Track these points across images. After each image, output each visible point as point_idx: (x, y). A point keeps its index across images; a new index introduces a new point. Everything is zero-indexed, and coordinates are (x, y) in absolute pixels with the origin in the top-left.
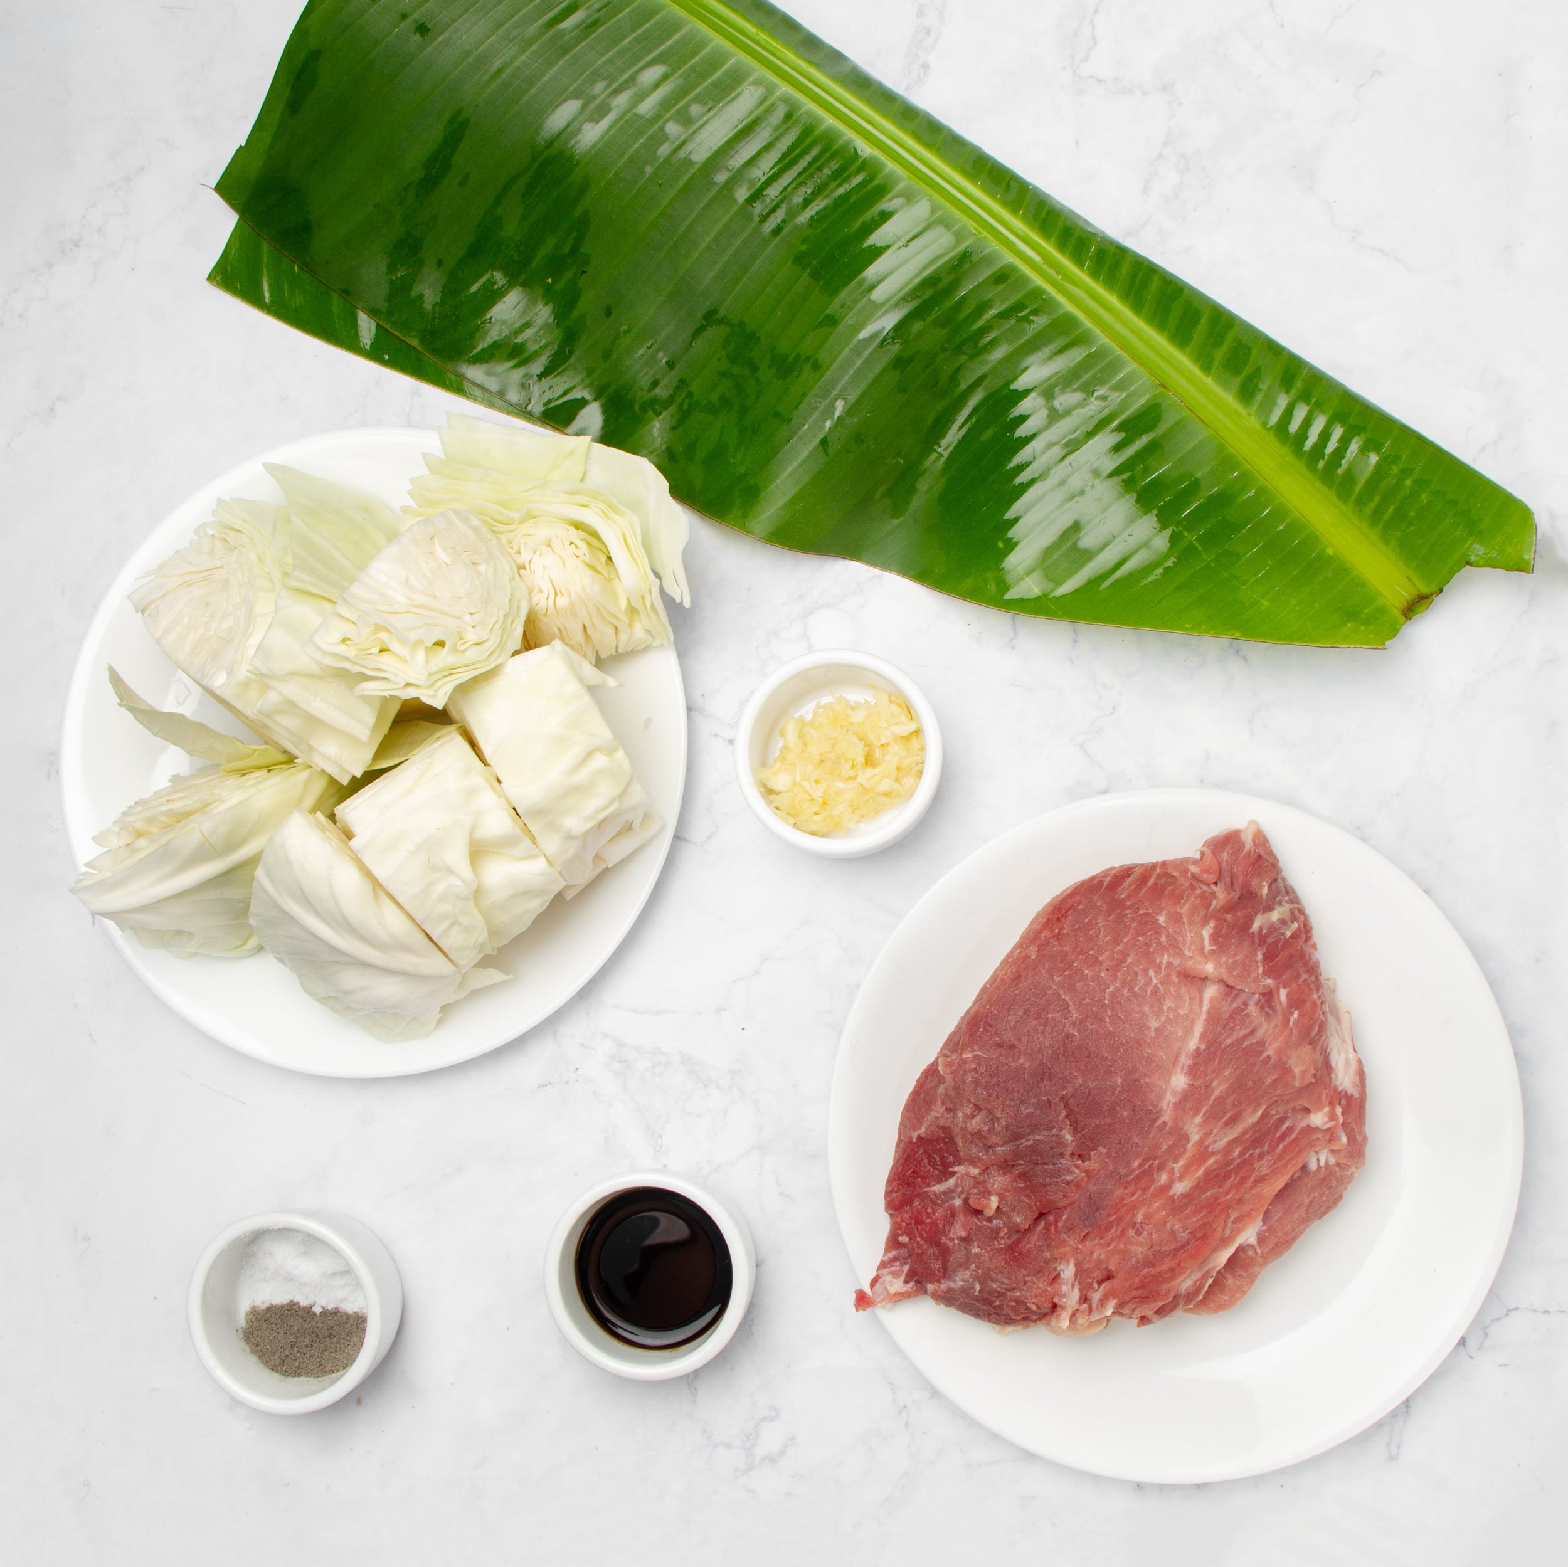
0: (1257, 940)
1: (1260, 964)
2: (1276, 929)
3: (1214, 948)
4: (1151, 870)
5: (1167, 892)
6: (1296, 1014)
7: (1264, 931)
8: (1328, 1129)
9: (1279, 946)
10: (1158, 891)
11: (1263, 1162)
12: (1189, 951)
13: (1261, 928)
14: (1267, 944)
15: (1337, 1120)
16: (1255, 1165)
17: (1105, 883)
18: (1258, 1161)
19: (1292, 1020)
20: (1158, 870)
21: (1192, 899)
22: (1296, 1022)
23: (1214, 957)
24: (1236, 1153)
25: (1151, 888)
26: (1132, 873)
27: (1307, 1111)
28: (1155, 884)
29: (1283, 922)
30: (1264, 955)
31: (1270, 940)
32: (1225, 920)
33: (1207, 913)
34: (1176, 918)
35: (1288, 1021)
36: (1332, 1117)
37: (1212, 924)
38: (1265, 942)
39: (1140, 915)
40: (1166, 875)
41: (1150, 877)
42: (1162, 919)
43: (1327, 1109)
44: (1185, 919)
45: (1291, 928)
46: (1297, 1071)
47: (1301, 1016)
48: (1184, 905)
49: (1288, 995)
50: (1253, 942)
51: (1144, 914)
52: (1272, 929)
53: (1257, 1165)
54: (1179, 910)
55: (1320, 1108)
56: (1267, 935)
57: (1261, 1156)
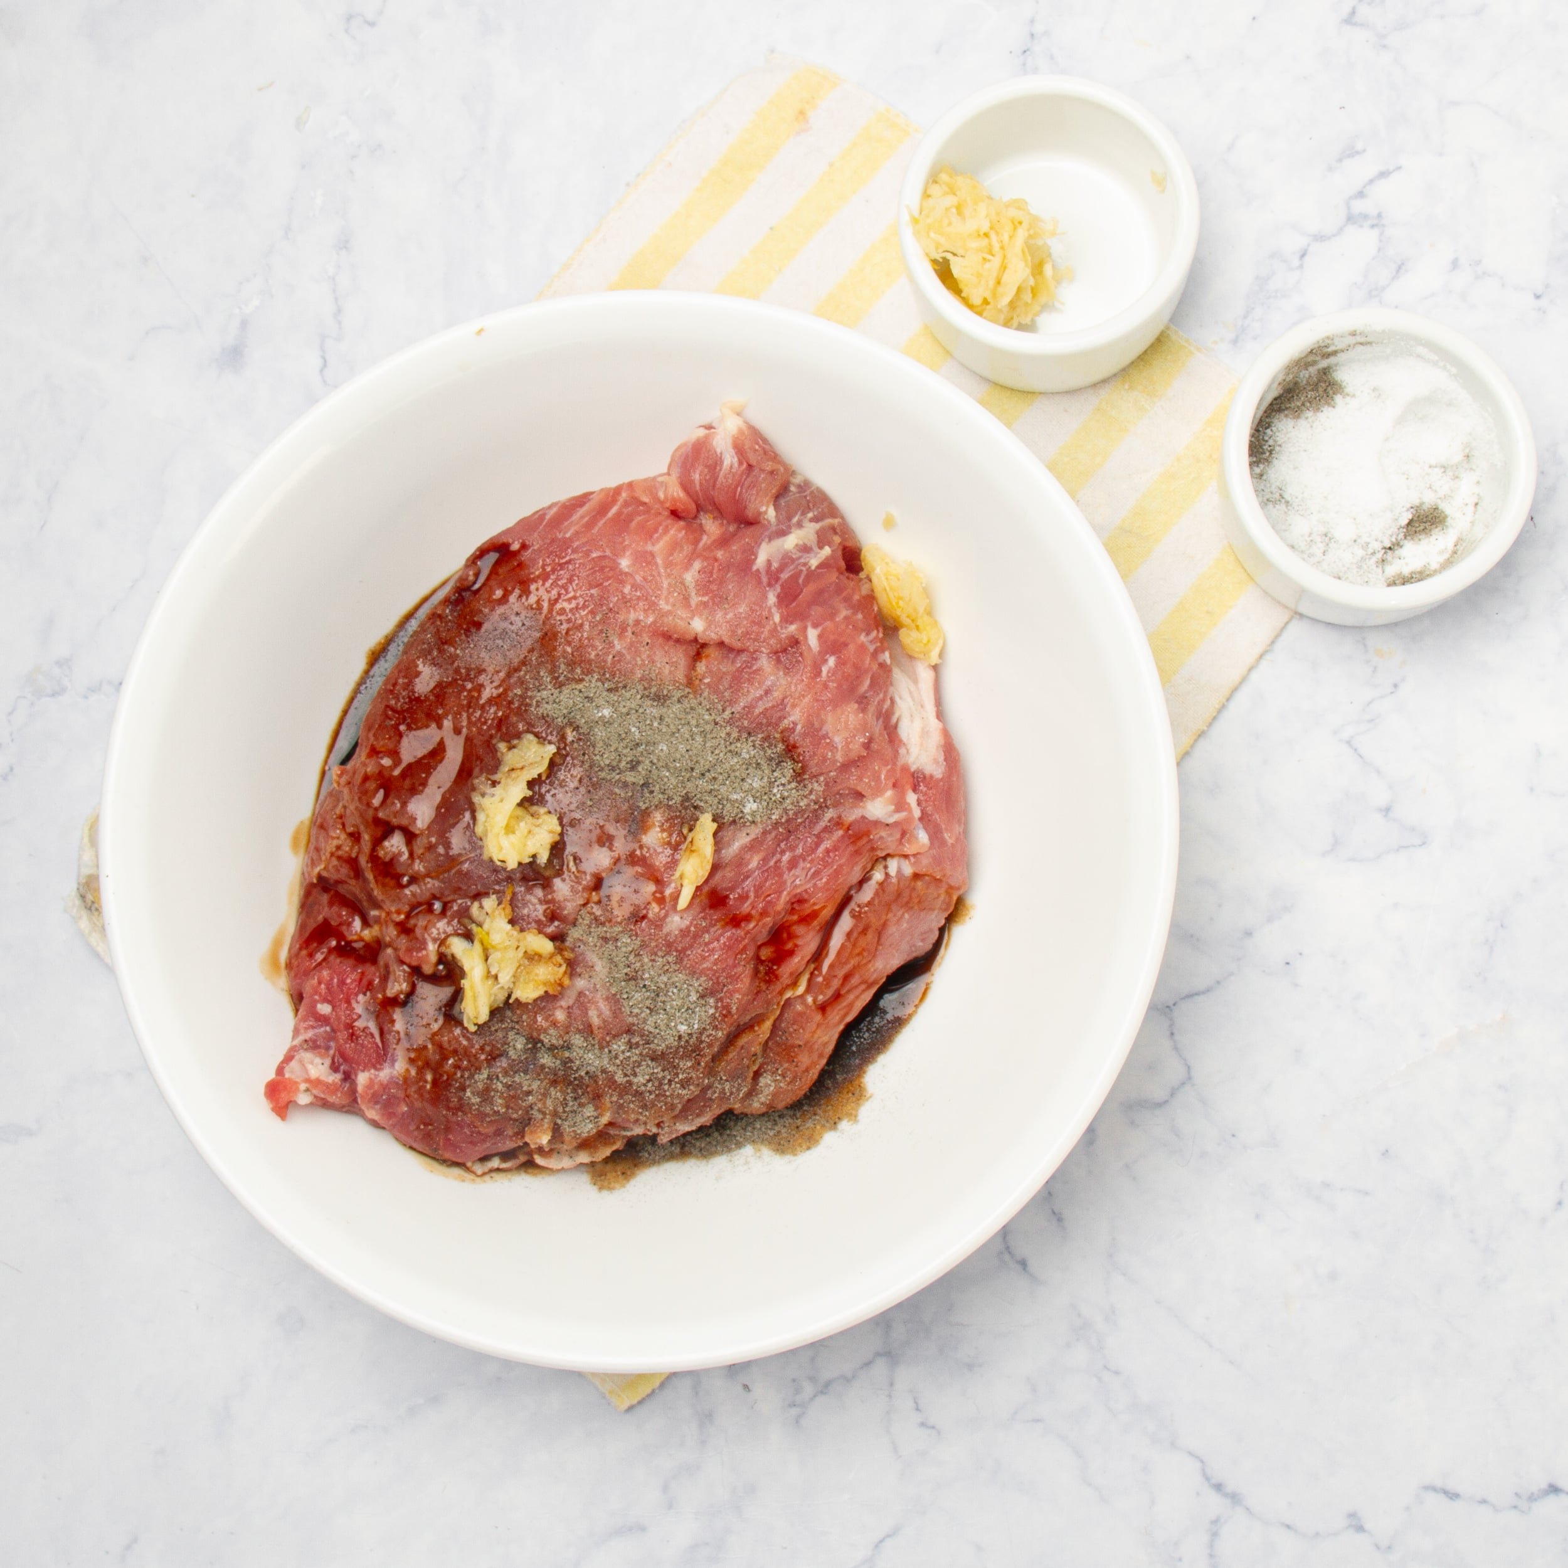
0: (765, 580)
1: (774, 610)
2: (793, 560)
3: (705, 599)
4: (613, 496)
5: (633, 524)
6: (832, 661)
7: (775, 565)
8: (896, 824)
9: (801, 581)
10: (622, 523)
11: (796, 871)
12: (667, 603)
13: (769, 563)
14: (780, 582)
15: (910, 810)
16: (785, 876)
17: (548, 517)
18: (790, 869)
19: (825, 670)
20: (624, 495)
21: (672, 532)
22: (833, 672)
23: (706, 612)
24: (753, 864)
25: (612, 520)
26: (589, 500)
27: (859, 796)
28: (619, 514)
29: (805, 549)
30: (778, 597)
31: (784, 576)
32: (716, 560)
33: (695, 550)
34: (645, 559)
35: (819, 673)
36: (900, 805)
37: (697, 565)
38: (777, 579)
39: (593, 559)
40: (635, 501)
41: (614, 501)
42: (625, 563)
43: (889, 793)
44: (659, 561)
45: (819, 556)
46: (838, 740)
47: (841, 663)
48: (658, 539)
49: (820, 637)
50: (759, 581)
51: (600, 557)
52: (787, 560)
53: (788, 877)
54: (649, 548)
55: (878, 792)
56: (781, 569)
57: (793, 864)
